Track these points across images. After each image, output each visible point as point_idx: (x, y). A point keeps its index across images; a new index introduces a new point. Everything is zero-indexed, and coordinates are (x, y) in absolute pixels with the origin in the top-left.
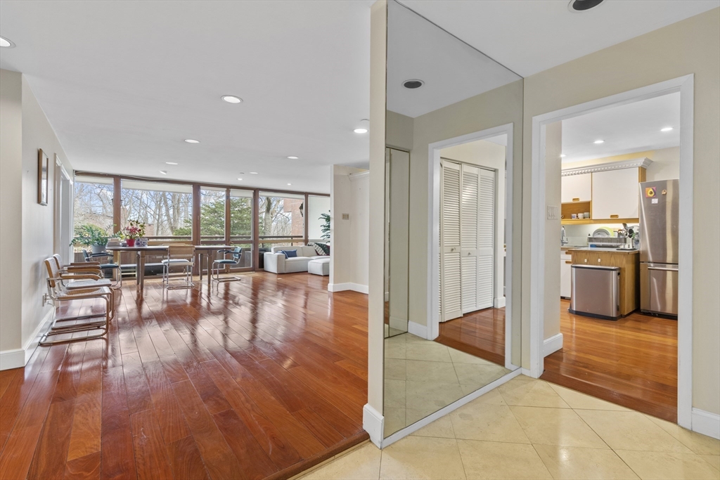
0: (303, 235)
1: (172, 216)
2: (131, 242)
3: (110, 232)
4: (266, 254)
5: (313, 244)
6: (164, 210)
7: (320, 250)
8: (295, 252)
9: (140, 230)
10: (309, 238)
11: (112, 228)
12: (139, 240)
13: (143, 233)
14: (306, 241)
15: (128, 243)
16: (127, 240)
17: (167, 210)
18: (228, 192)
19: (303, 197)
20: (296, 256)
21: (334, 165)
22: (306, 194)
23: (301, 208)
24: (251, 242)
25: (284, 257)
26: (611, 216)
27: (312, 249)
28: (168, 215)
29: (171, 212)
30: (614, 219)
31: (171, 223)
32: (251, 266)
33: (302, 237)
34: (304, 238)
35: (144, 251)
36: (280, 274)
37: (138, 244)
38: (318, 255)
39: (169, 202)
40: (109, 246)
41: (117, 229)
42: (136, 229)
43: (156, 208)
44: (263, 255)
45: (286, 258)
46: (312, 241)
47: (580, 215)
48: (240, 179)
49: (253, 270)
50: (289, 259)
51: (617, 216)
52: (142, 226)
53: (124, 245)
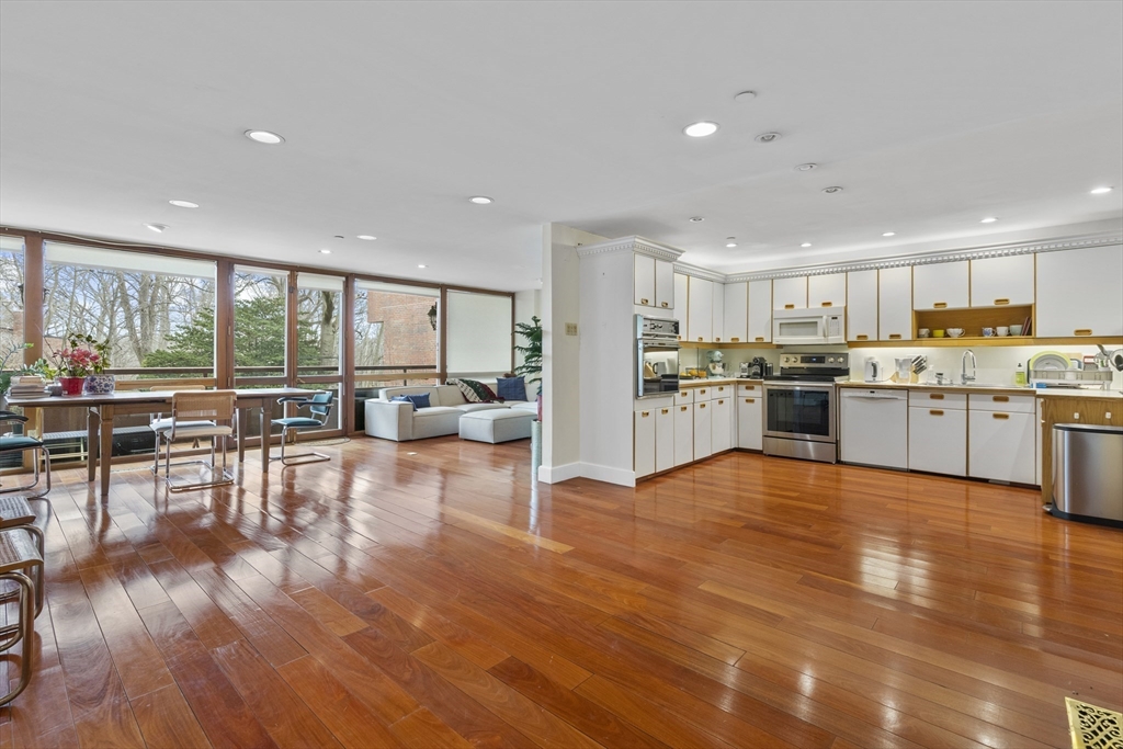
0: (438, 364)
1: (138, 329)
2: (72, 386)
3: (16, 362)
4: (368, 402)
5: (457, 381)
6: (120, 315)
7: (471, 394)
8: (427, 396)
9: (96, 358)
10: (449, 371)
11: (21, 351)
12: (93, 380)
13: (105, 363)
14: (443, 376)
15: (64, 388)
16: (63, 381)
17: (129, 319)
18: (293, 279)
19: (437, 292)
20: (428, 406)
21: (553, 223)
22: (444, 288)
23: (433, 312)
24: (339, 379)
25: (411, 407)
26: (1077, 331)
27: (455, 391)
28: (130, 326)
29: (137, 321)
30: (1083, 337)
31: (137, 341)
32: (340, 427)
33: (435, 367)
34: (438, 370)
35: (111, 407)
36: (404, 442)
37: (92, 389)
38: (468, 402)
39: (134, 303)
40: (13, 395)
41: (32, 356)
42: (87, 355)
43: (104, 314)
44: (363, 403)
45: (415, 410)
46: (455, 375)
47: (1002, 330)
48: (326, 252)
49: (344, 434)
50: (421, 411)
51: (1089, 331)
52: (100, 348)
53: (55, 393)
